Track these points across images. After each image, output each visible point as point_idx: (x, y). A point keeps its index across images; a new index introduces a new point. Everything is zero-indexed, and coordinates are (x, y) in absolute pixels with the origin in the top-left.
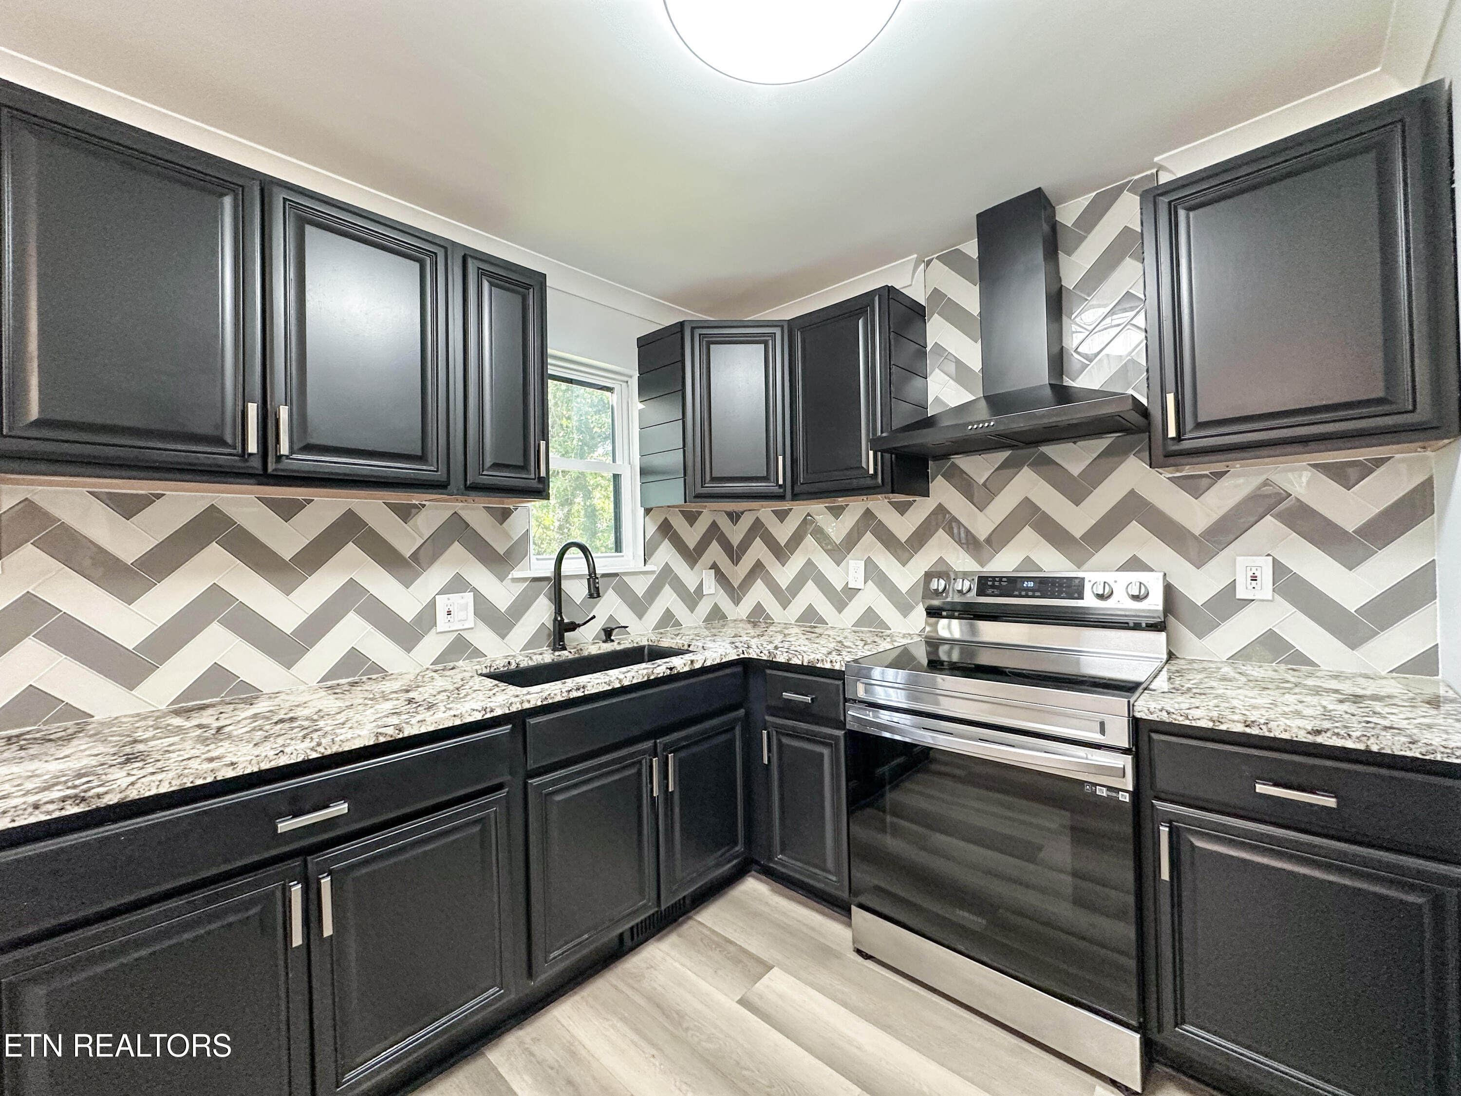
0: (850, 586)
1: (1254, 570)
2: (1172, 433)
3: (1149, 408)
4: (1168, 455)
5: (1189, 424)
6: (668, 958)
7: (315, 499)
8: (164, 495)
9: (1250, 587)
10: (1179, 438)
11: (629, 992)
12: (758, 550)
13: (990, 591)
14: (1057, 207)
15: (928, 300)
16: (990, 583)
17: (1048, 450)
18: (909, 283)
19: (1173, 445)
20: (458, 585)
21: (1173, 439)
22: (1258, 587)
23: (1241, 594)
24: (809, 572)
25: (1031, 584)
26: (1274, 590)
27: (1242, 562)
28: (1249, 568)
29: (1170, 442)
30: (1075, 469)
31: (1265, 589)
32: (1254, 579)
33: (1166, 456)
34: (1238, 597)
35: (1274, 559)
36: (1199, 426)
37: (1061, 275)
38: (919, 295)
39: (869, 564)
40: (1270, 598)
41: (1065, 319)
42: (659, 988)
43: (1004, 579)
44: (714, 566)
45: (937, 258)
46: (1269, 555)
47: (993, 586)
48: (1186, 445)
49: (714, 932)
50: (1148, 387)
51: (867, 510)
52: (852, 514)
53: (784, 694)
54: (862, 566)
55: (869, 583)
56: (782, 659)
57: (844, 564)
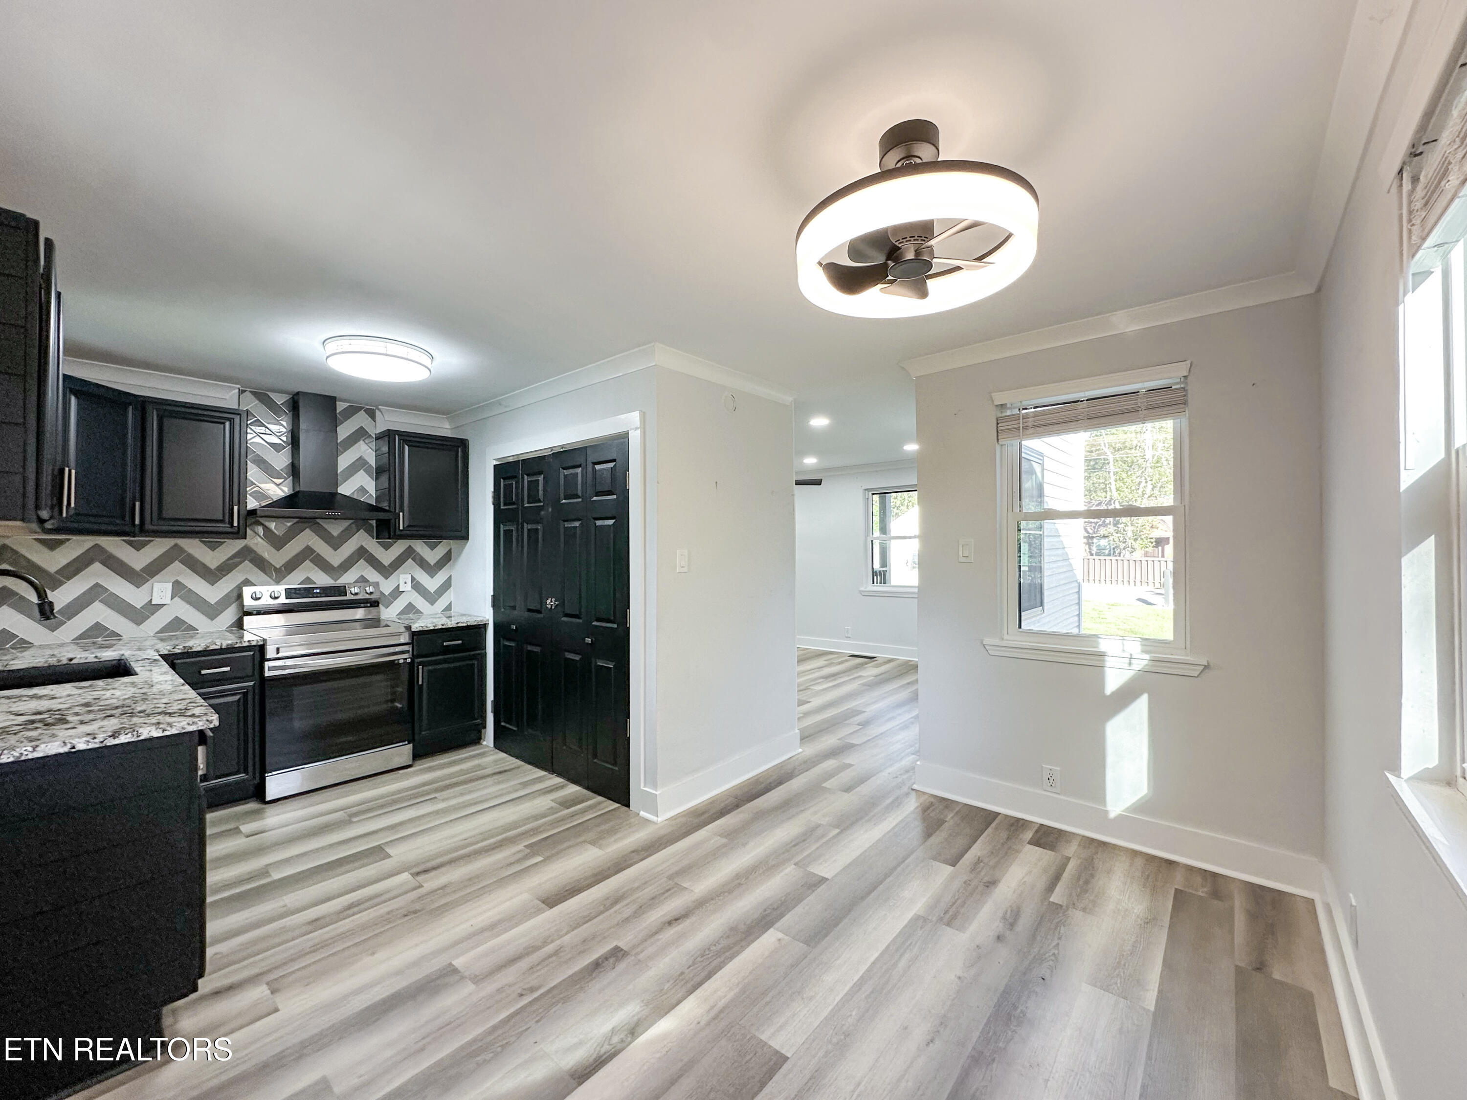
0: (153, 603)
13: (294, 596)
16: (293, 591)
17: (318, 520)
22: (406, 586)
25: (318, 591)
27: (402, 576)
28: (404, 578)
30: (335, 533)
31: (409, 586)
32: (405, 583)
34: (400, 590)
35: (411, 575)
39: (177, 585)
40: (410, 590)
43: (302, 589)
45: (250, 391)
47: (295, 593)
51: (176, 545)
52: (157, 548)
53: (204, 672)
54: (169, 586)
55: (176, 599)
56: (199, 649)
57: (147, 586)
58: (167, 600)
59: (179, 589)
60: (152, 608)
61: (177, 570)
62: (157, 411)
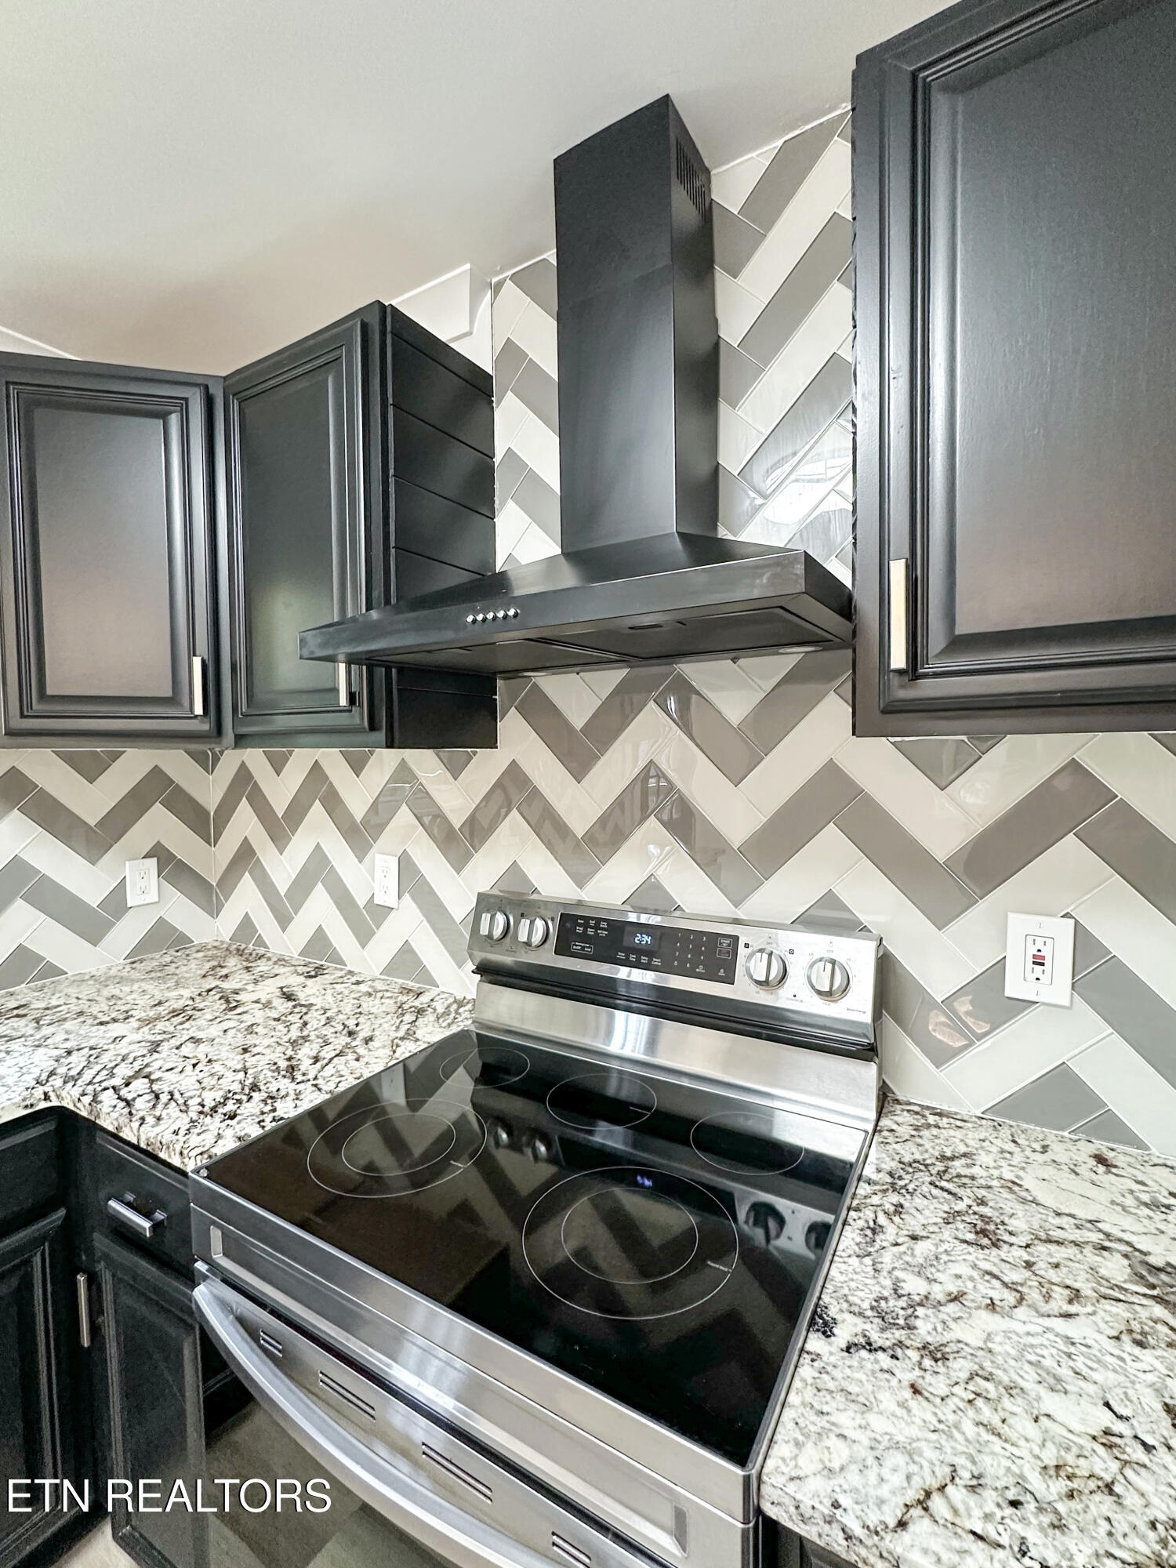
0: (376, 902)
1: (1039, 945)
2: (898, 659)
3: (856, 596)
4: (893, 709)
5: (937, 639)
9: (1031, 977)
10: (913, 671)
12: (244, 823)
13: (576, 947)
14: (713, 173)
15: (497, 363)
16: (580, 930)
17: (690, 671)
18: (467, 329)
19: (903, 686)
21: (900, 672)
22: (1045, 979)
23: (1014, 988)
24: (317, 869)
25: (646, 939)
26: (1073, 988)
27: (1019, 925)
28: (1030, 939)
29: (895, 680)
30: (736, 713)
31: (1056, 985)
32: (1039, 961)
33: (884, 712)
34: (1007, 994)
35: (1077, 923)
36: (959, 643)
37: (720, 315)
38: (480, 353)
39: (405, 864)
40: (1067, 1003)
41: (723, 407)
43: (604, 925)
44: (158, 852)
45: (513, 278)
46: (1067, 916)
47: (584, 938)
48: (929, 688)
50: (855, 544)
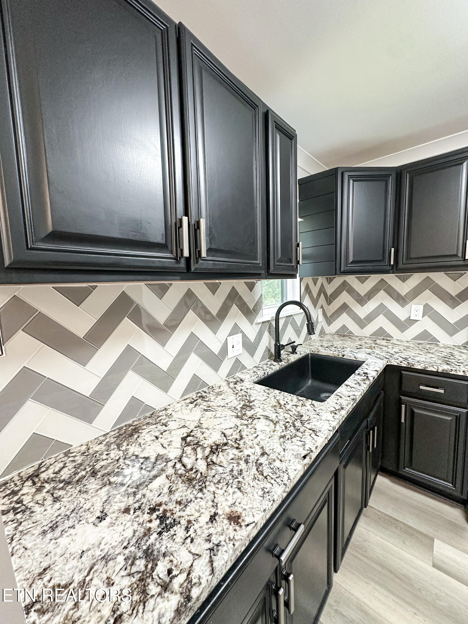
0: (411, 318)
6: (370, 533)
7: (173, 283)
8: (97, 286)
11: (362, 558)
12: (345, 297)
20: (236, 330)
24: (381, 309)
39: (427, 308)
42: (381, 557)
44: (322, 307)
49: (379, 511)
51: (428, 277)
52: (416, 279)
53: (421, 387)
54: (421, 308)
55: (426, 317)
56: (419, 367)
57: (407, 307)
58: (419, 318)
59: (428, 310)
60: (410, 322)
61: (427, 296)
62: (409, 174)
